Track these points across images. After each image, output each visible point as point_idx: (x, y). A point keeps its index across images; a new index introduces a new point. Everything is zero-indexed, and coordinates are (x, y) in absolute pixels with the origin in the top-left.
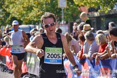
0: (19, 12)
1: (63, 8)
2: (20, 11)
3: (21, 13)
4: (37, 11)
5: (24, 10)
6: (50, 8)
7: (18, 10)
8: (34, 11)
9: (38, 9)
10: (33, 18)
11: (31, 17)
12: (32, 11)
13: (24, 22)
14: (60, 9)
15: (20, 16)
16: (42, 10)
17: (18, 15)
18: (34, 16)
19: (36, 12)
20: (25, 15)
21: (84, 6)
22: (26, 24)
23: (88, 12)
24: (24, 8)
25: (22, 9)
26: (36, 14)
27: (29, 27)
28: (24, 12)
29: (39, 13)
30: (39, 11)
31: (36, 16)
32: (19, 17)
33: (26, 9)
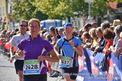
0: (45, 7)
1: (90, 3)
2: (45, 5)
3: (47, 7)
4: (64, 6)
5: (50, 4)
6: (76, 2)
7: (45, 4)
8: (61, 5)
9: (64, 3)
10: (59, 12)
11: (57, 11)
12: (59, 5)
13: (50, 16)
14: (87, 4)
15: (46, 10)
16: (68, 5)
17: (44, 9)
18: (60, 10)
19: (62, 6)
20: (51, 9)
21: (112, 2)
22: (52, 18)
23: (117, 8)
24: (50, 2)
25: (48, 3)
26: (63, 8)
27: (55, 22)
28: (50, 7)
29: (66, 8)
30: (65, 6)
31: (62, 10)
32: (45, 12)
33: (52, 3)
